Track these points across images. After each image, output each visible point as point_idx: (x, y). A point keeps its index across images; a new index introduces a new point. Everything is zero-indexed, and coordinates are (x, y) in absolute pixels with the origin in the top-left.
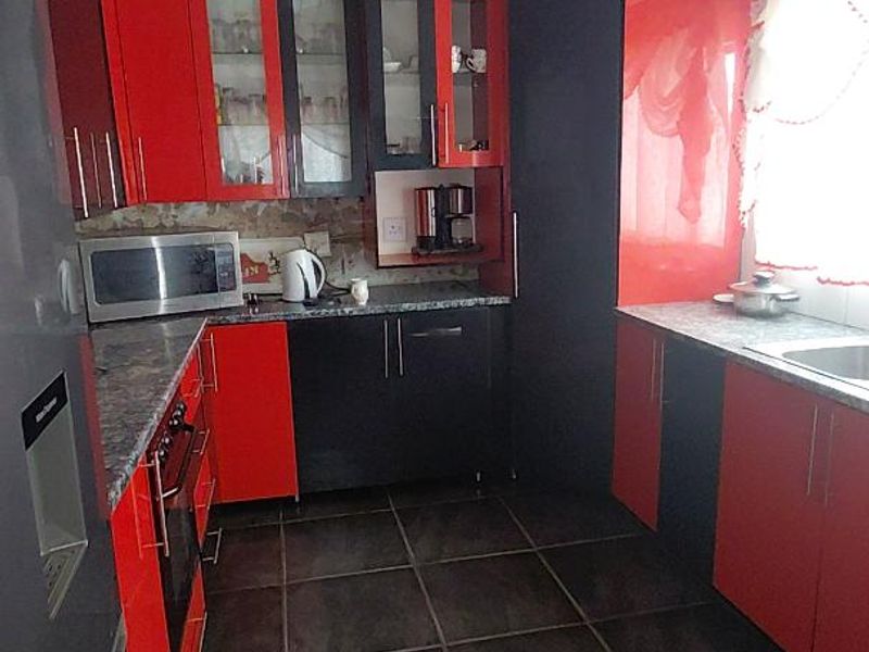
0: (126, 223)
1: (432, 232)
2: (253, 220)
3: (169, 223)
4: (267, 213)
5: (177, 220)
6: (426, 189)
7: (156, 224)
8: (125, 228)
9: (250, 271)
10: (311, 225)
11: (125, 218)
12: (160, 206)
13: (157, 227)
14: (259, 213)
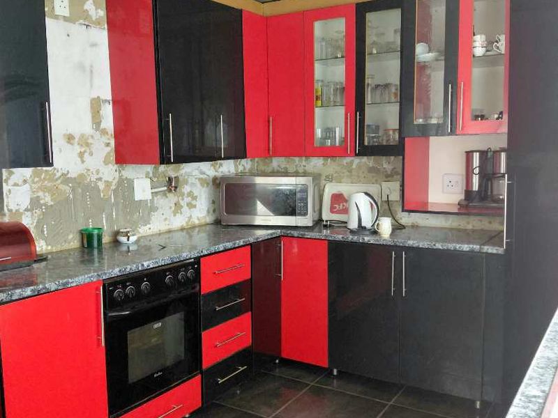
0: (279, 168)
1: (476, 187)
2: (350, 171)
3: (301, 170)
4: (359, 167)
5: (306, 168)
6: (473, 152)
7: (295, 170)
8: (278, 172)
9: (343, 205)
10: (387, 176)
11: (279, 166)
12: (297, 159)
13: (295, 172)
14: (354, 166)
